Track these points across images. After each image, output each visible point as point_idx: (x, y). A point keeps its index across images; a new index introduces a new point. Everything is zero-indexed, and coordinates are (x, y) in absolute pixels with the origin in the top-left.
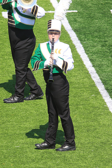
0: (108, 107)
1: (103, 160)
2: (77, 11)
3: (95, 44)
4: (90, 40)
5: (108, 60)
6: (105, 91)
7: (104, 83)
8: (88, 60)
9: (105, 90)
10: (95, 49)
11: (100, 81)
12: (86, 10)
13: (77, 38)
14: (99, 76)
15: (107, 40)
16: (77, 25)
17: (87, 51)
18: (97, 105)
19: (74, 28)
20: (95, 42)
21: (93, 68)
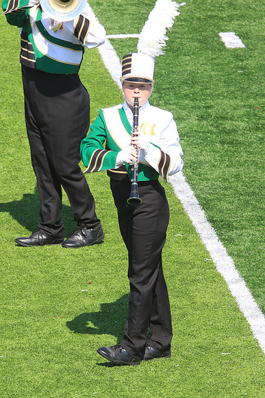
0: (214, 261)
1: (201, 387)
3: (184, 113)
5: (214, 151)
6: (208, 225)
7: (205, 205)
9: (207, 223)
10: (182, 125)
11: (195, 201)
14: (193, 189)
15: (212, 104)
18: (187, 257)
20: (183, 110)
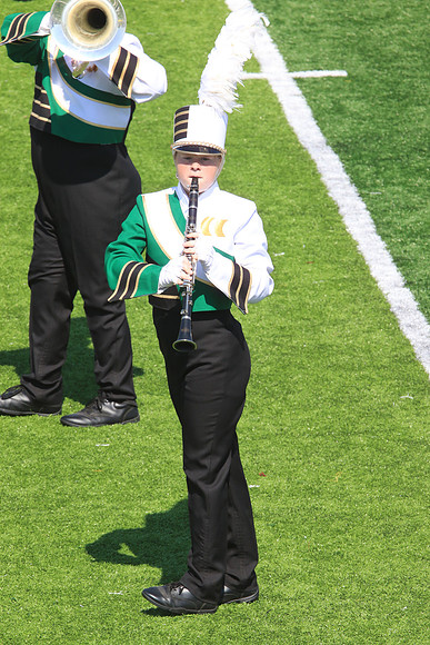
2: (344, 74)
3: (416, 199)
4: (394, 184)
8: (389, 259)
10: (413, 218)
12: (379, 68)
13: (345, 176)
16: (344, 128)
17: (383, 227)
18: (420, 432)
19: (332, 137)
20: (415, 193)
21: (407, 290)
